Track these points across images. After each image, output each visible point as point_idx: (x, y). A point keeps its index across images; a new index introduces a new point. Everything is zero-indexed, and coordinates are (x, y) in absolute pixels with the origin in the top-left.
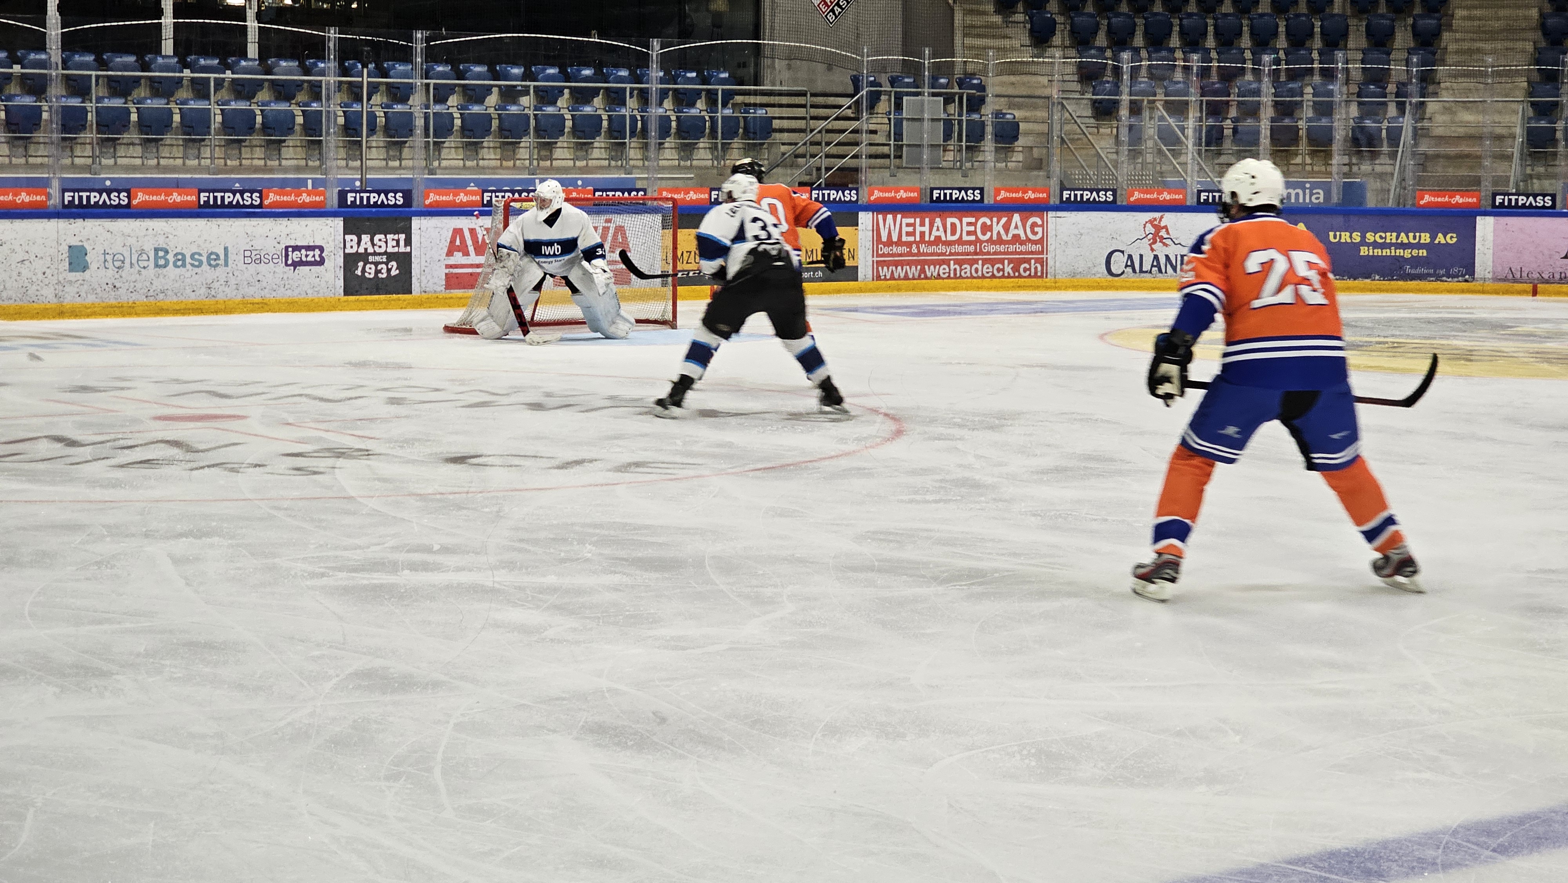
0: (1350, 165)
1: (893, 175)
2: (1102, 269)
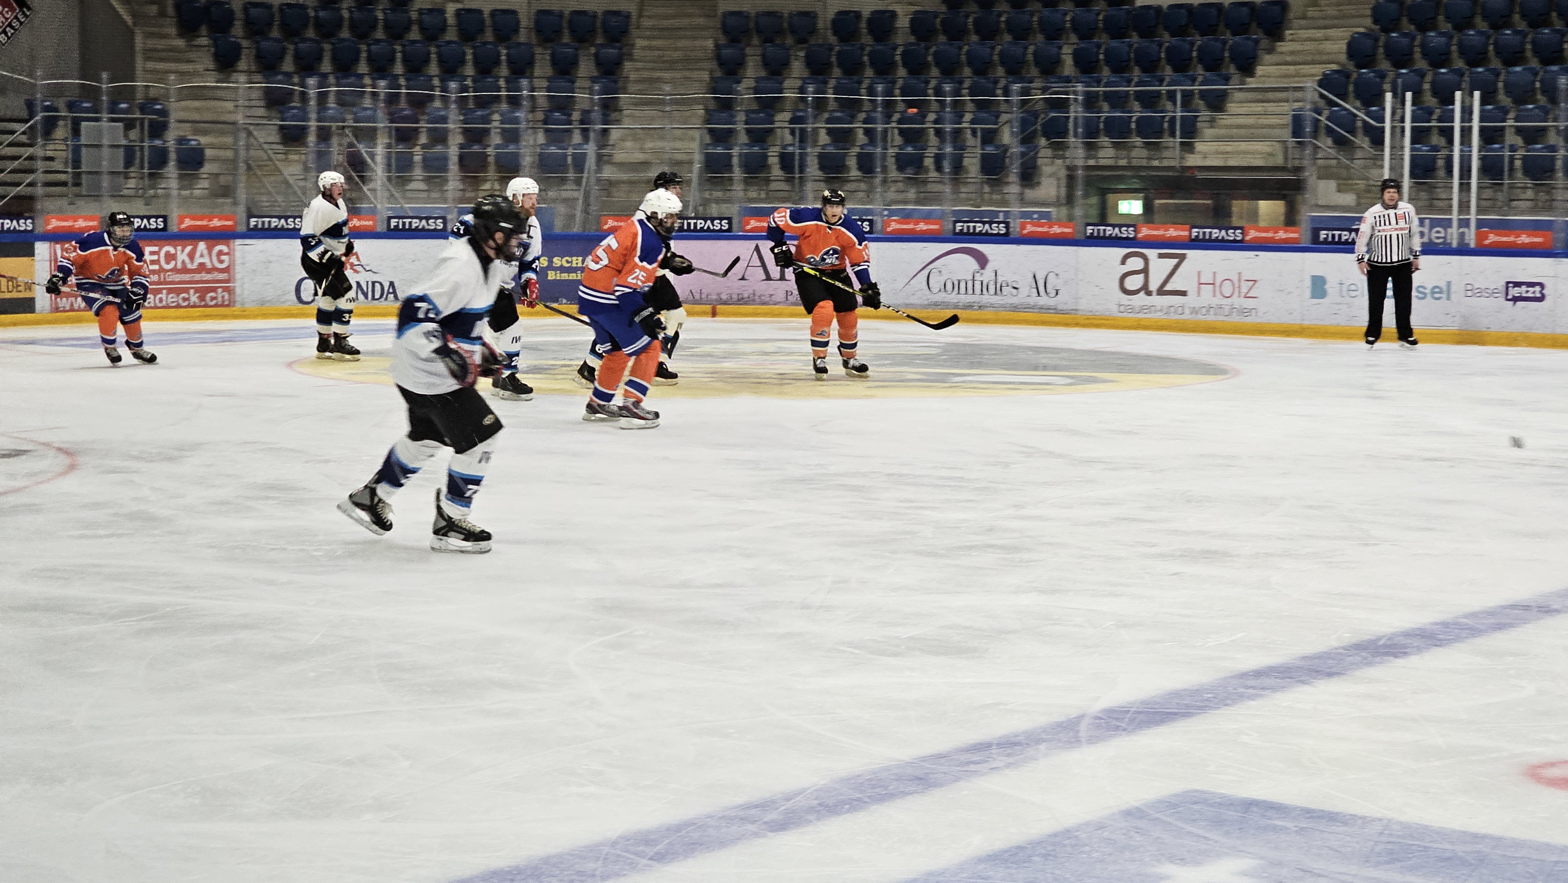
1: (72, 203)
2: (292, 297)
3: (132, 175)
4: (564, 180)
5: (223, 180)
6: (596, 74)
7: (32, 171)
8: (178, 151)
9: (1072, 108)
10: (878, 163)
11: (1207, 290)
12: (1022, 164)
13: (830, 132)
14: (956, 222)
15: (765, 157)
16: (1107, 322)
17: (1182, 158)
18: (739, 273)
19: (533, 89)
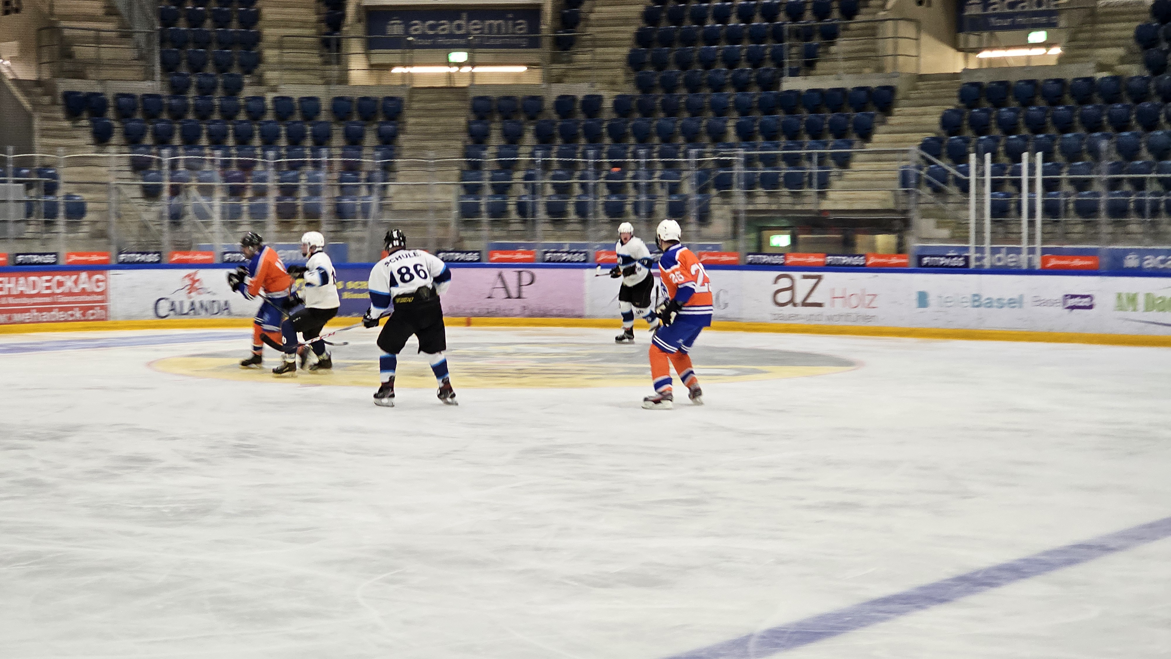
0: (336, 231)
2: (151, 312)
3: (33, 222)
4: (354, 224)
5: (99, 226)
6: (376, 144)
8: (67, 205)
9: (735, 167)
10: (591, 209)
12: (699, 209)
13: (555, 186)
15: (505, 205)
16: (764, 327)
17: (818, 203)
18: (487, 293)
19: (330, 156)
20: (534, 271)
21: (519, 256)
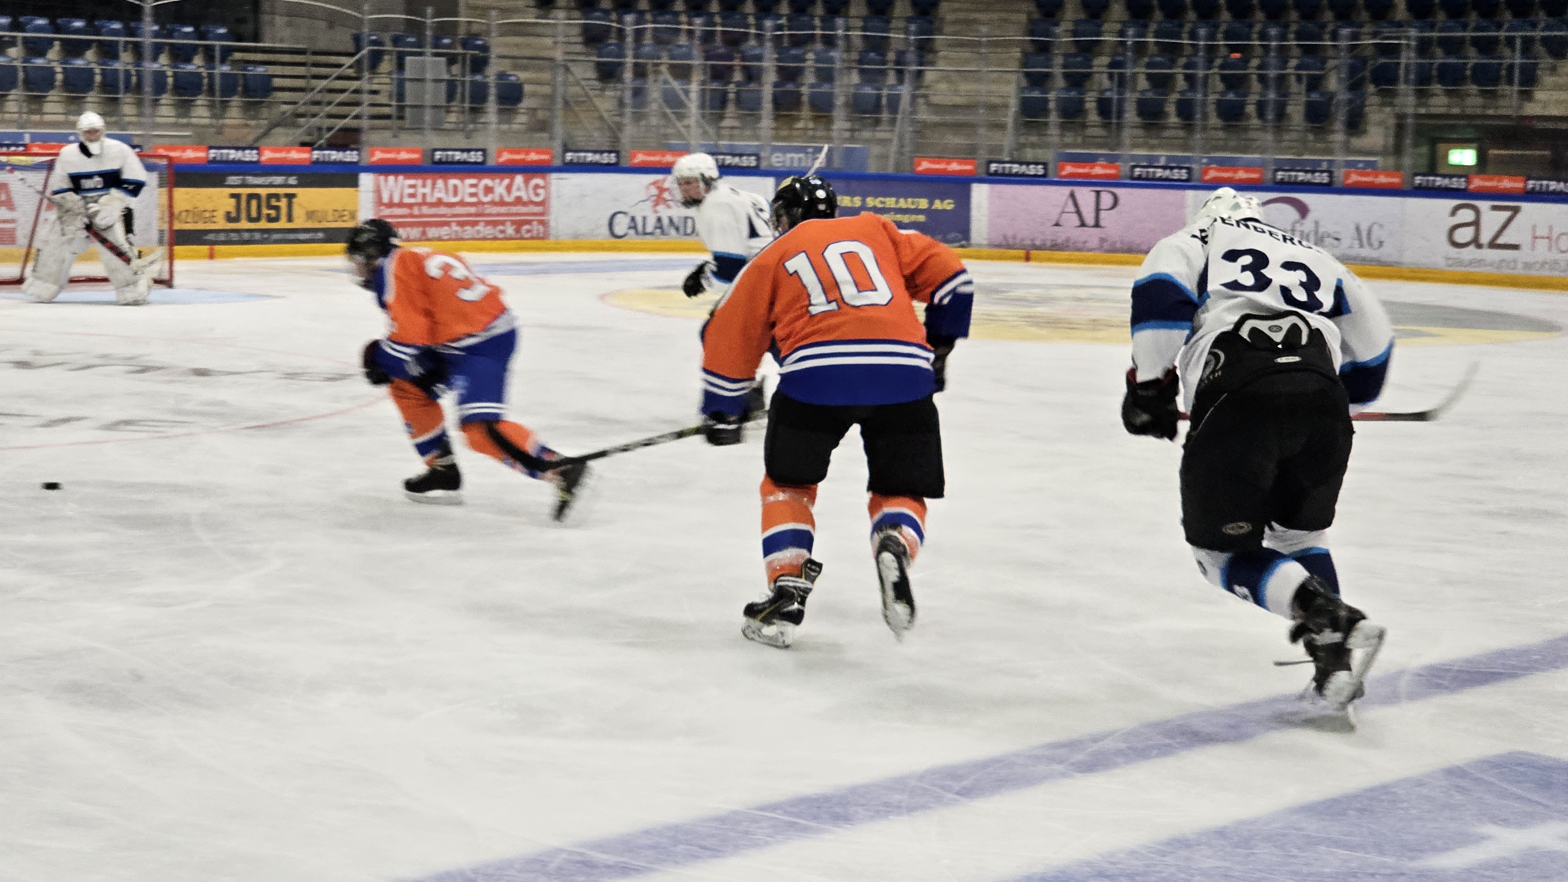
0: (852, 130)
1: (395, 136)
2: (605, 230)
3: (455, 109)
4: (877, 122)
5: (541, 115)
6: (910, 14)
7: (357, 104)
8: (499, 86)
9: (1404, 54)
10: (1198, 109)
11: (1542, 244)
12: (1349, 111)
13: (1150, 77)
14: (1277, 170)
15: (1082, 102)
16: (1434, 275)
17: (1520, 107)
18: (1054, 218)
19: (848, 29)
20: (1118, 191)
21: (1098, 170)
